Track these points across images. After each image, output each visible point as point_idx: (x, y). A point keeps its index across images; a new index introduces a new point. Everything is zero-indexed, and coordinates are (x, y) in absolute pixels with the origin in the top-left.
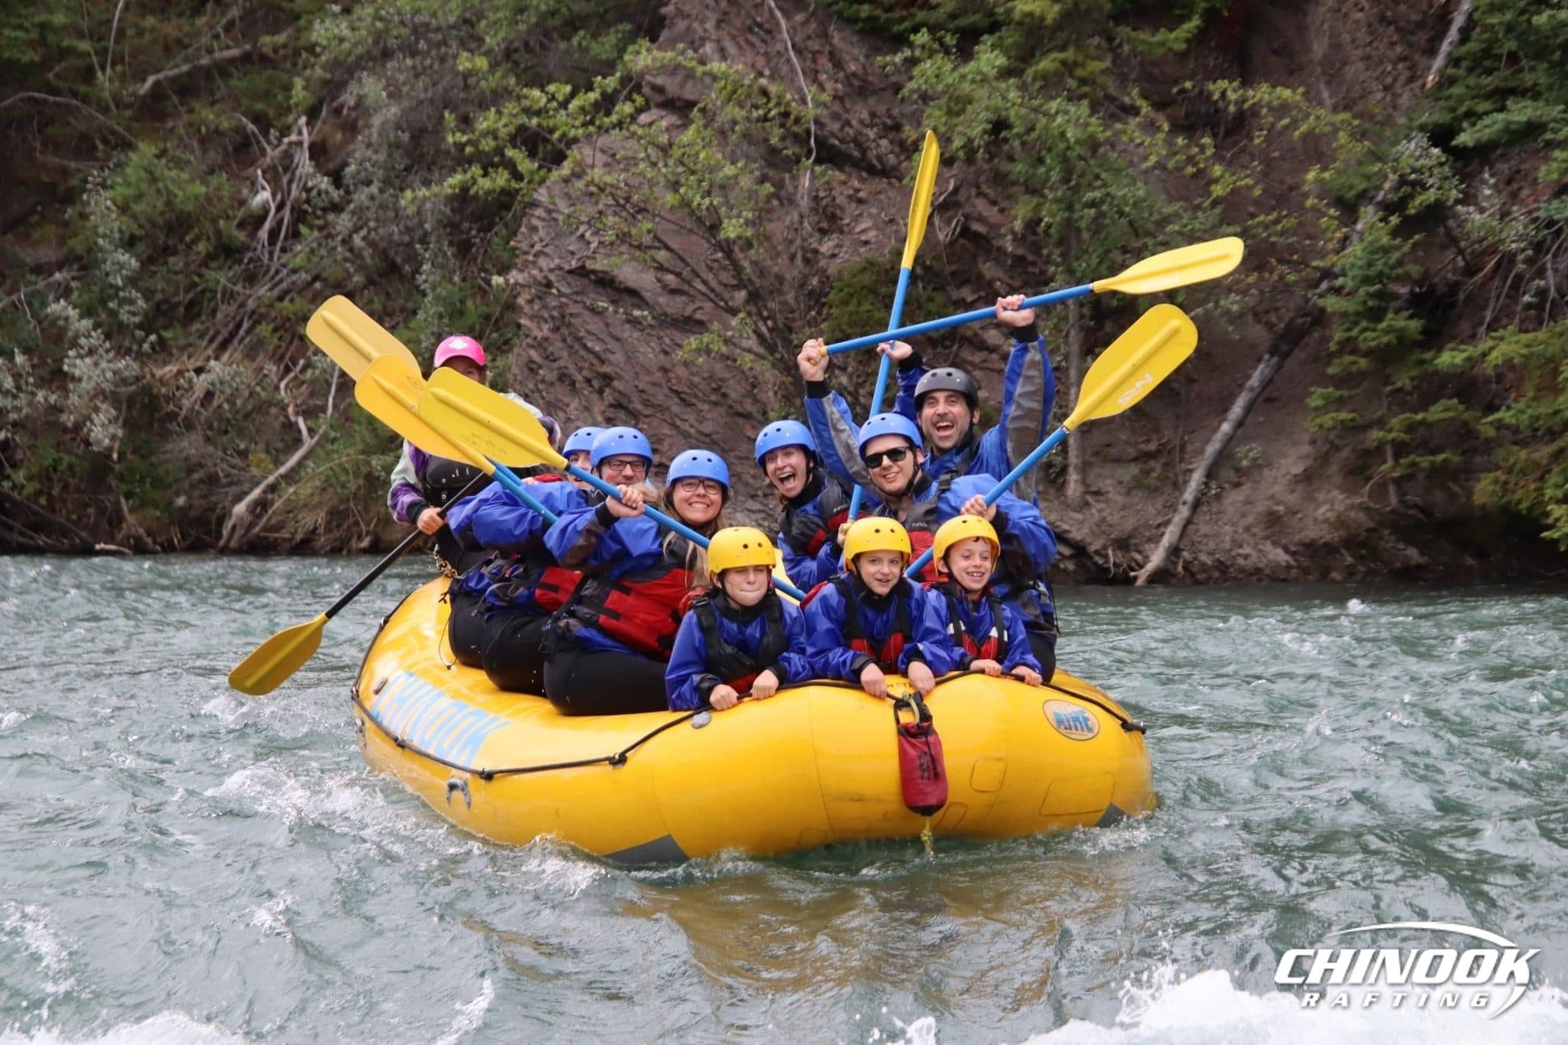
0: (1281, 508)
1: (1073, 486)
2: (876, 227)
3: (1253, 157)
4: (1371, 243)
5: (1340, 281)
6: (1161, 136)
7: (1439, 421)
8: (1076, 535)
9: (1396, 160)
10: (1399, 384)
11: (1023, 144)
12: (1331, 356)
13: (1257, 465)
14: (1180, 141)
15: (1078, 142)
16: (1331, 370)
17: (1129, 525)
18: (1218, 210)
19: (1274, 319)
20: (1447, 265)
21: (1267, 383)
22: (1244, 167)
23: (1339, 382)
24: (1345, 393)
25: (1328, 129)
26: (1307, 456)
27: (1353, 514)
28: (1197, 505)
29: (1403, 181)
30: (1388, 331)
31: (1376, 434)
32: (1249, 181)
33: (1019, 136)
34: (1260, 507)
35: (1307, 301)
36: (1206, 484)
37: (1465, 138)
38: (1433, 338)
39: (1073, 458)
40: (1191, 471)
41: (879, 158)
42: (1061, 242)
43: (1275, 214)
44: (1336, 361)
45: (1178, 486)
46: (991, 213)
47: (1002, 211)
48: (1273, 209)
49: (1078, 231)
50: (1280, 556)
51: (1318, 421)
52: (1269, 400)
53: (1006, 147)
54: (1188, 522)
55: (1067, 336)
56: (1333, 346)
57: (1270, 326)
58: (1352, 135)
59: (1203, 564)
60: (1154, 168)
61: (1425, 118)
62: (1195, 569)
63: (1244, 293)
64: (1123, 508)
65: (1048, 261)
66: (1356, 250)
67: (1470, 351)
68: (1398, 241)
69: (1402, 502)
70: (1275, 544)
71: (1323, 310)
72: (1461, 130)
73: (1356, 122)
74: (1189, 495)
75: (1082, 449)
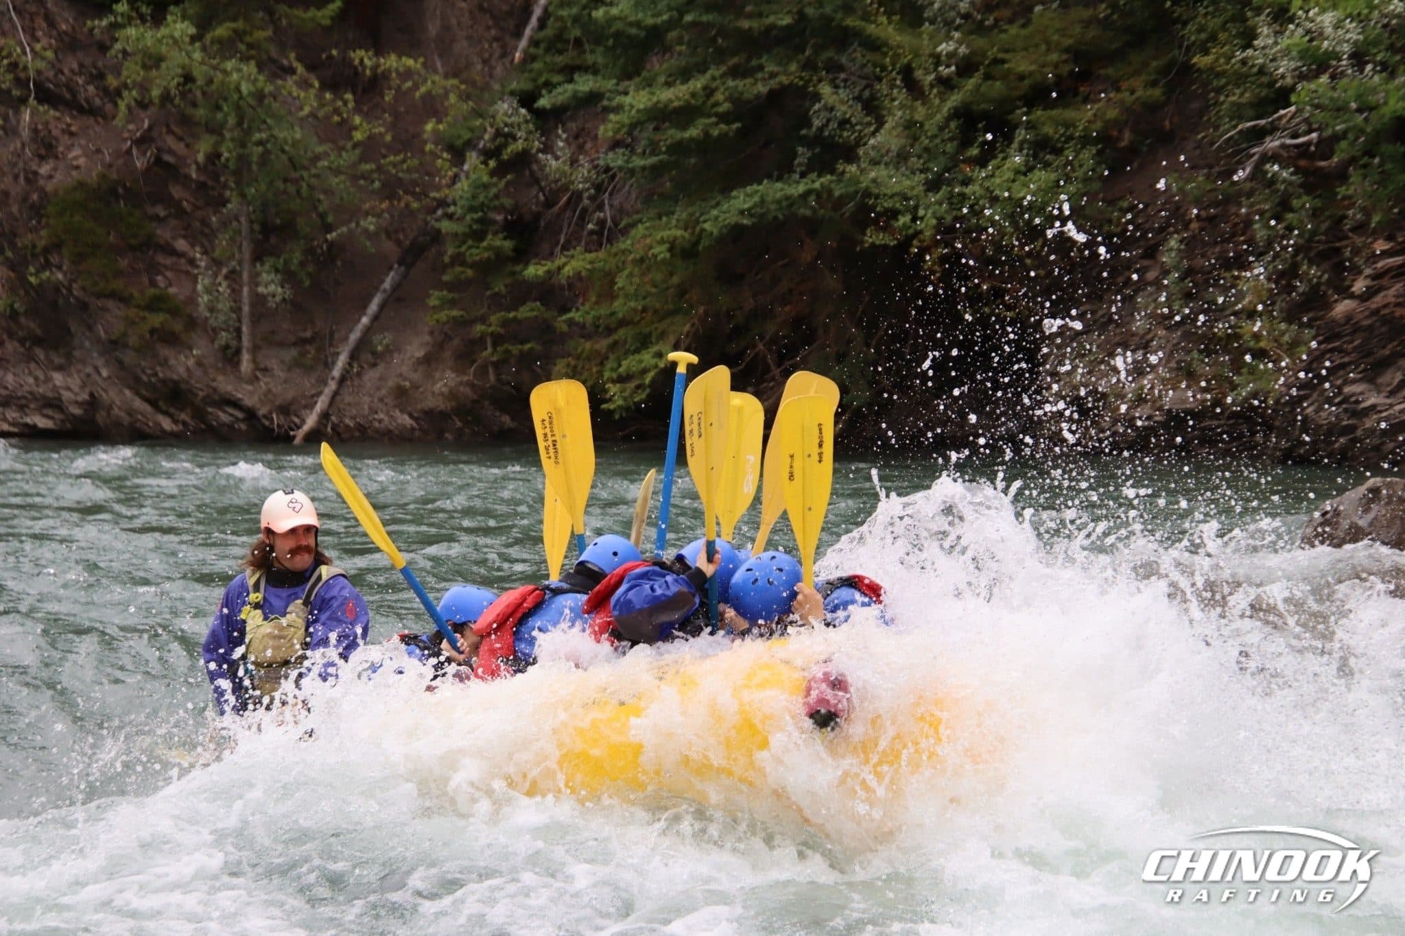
0: (407, 384)
1: (246, 365)
2: (85, 155)
3: (384, 111)
4: (475, 181)
5: (452, 209)
6: (312, 92)
7: (526, 319)
8: (248, 402)
9: (493, 117)
10: (497, 290)
11: (204, 93)
12: (445, 267)
13: (389, 351)
14: (328, 96)
15: (250, 94)
16: (446, 278)
17: (290, 395)
18: (357, 151)
19: (401, 237)
20: (533, 199)
21: (396, 287)
22: (377, 118)
23: (451, 287)
24: (456, 295)
25: (441, 91)
26: (428, 343)
27: (462, 389)
28: (342, 380)
29: (498, 133)
30: (489, 248)
31: (479, 328)
32: (382, 130)
33: (201, 88)
34: (391, 383)
35: (426, 223)
36: (350, 364)
37: (544, 102)
38: (522, 255)
39: (246, 341)
40: (338, 354)
41: (87, 100)
42: (237, 173)
43: (402, 156)
44: (449, 271)
45: (328, 366)
46: (179, 147)
47: (187, 146)
48: (400, 152)
49: (249, 164)
50: (406, 420)
51: (436, 317)
52: (398, 300)
53: (190, 96)
54: (336, 394)
55: (240, 247)
56: (447, 259)
57: (399, 243)
58: (460, 97)
59: (347, 426)
60: (308, 116)
61: (514, 85)
62: (340, 430)
63: (379, 216)
64: (285, 381)
65: (225, 186)
66: (463, 185)
67: (549, 265)
68: (495, 179)
69: (498, 380)
70: (402, 411)
71: (439, 231)
72: (541, 96)
73: (463, 87)
74: (336, 373)
75: (253, 335)
